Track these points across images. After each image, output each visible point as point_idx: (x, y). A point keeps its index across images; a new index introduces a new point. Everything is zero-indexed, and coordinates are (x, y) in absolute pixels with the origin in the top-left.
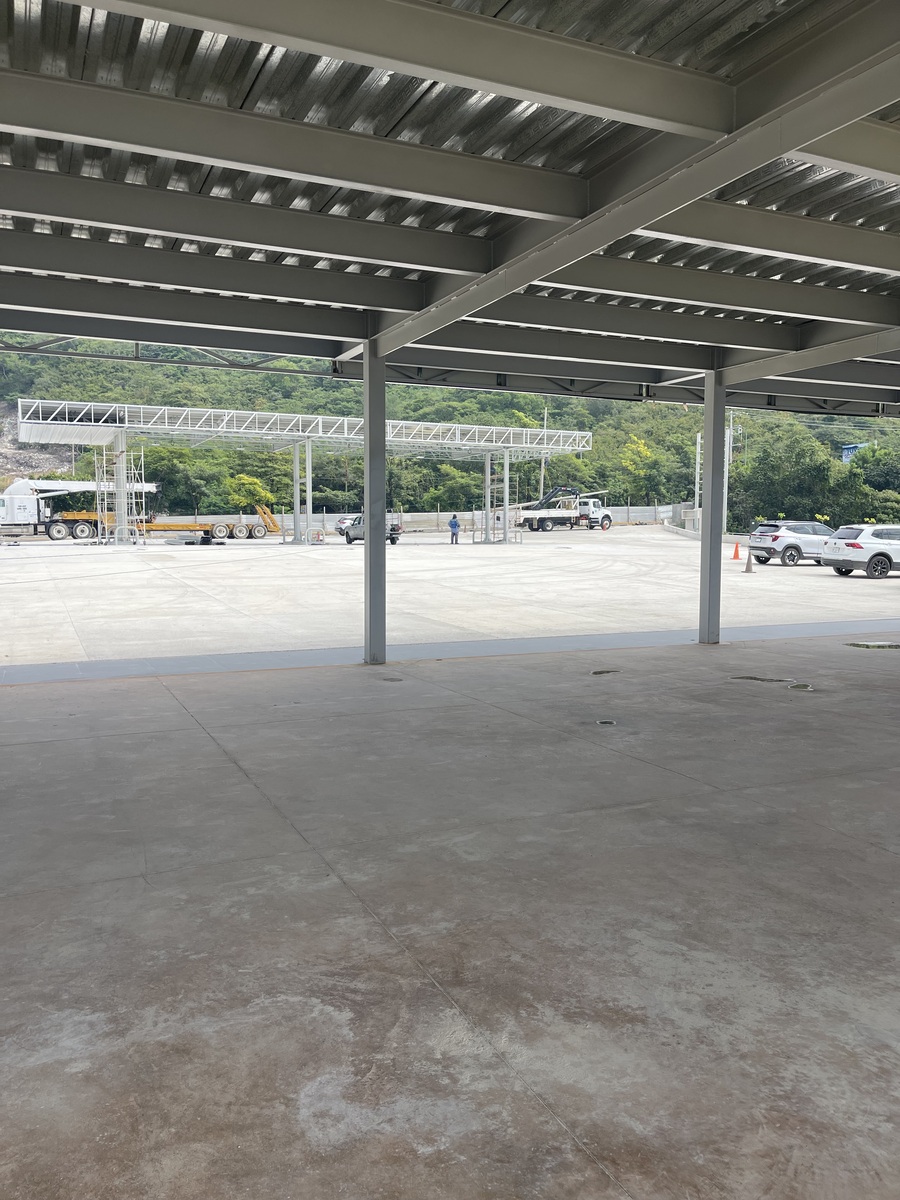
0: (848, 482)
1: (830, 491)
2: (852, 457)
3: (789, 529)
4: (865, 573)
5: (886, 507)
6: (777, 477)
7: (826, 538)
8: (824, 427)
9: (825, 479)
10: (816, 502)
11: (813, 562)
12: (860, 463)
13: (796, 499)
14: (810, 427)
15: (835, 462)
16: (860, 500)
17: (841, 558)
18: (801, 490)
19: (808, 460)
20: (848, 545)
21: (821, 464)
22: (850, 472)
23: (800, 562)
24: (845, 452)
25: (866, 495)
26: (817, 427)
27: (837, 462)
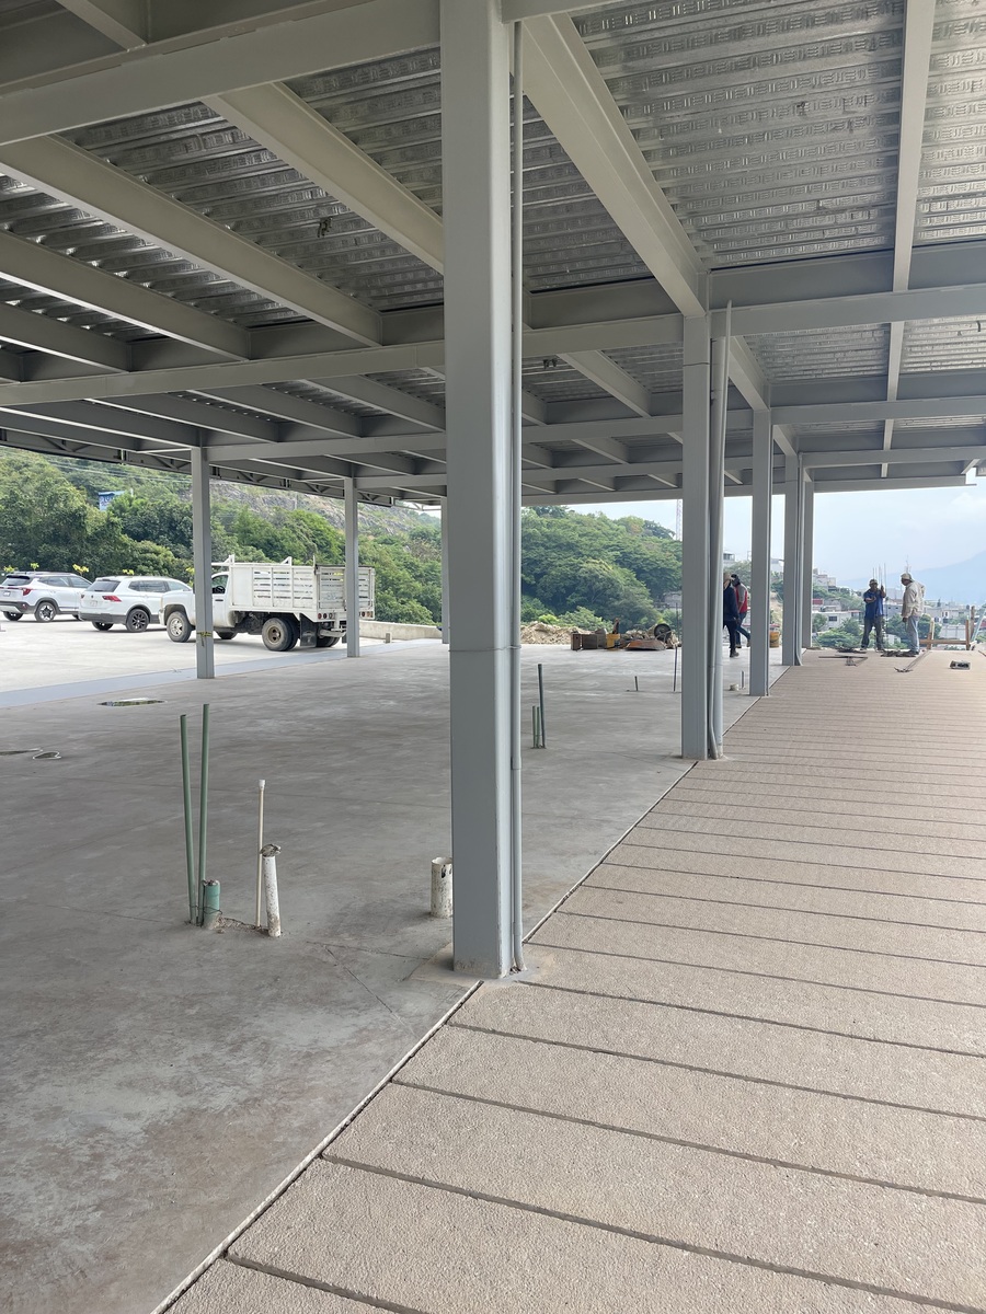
0: (106, 532)
1: (88, 539)
2: (108, 505)
3: (43, 581)
4: (124, 628)
5: (145, 558)
6: (28, 523)
7: (82, 591)
8: (78, 471)
9: (82, 527)
10: (74, 551)
11: (71, 617)
12: (118, 511)
13: (52, 549)
14: (63, 469)
15: (90, 509)
16: (119, 550)
17: (99, 612)
18: (56, 538)
19: (62, 505)
20: (106, 598)
21: (76, 511)
22: (108, 520)
23: (57, 617)
24: (102, 500)
25: (125, 545)
26: (71, 470)
27: (93, 509)
